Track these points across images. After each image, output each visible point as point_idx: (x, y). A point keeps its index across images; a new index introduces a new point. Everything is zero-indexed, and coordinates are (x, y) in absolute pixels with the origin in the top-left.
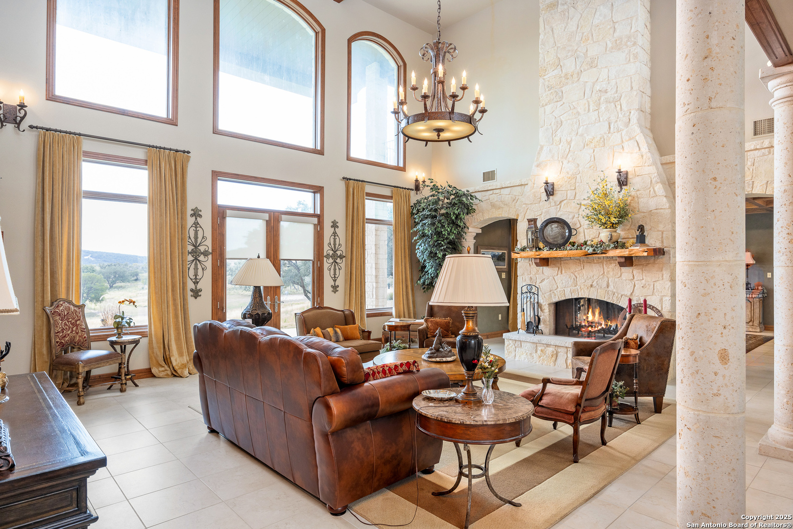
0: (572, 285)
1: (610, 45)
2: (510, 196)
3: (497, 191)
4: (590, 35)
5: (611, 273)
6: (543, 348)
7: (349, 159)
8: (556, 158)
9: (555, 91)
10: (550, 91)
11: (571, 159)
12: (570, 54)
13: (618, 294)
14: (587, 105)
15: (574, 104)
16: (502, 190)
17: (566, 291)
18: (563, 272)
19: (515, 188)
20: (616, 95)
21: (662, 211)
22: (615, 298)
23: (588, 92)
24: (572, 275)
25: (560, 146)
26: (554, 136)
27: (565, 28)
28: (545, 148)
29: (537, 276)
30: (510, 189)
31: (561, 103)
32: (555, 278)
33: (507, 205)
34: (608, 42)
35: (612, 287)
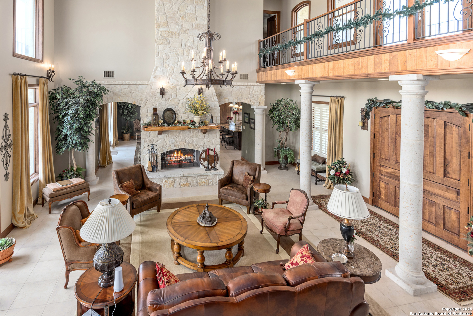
0: (175, 143)
1: (194, 26)
2: (128, 90)
3: (118, 86)
4: (185, 17)
5: (195, 136)
6: (167, 180)
7: (14, 55)
8: (166, 75)
9: (166, 39)
10: (163, 38)
11: (174, 77)
12: (174, 22)
13: (198, 145)
14: (183, 52)
15: (176, 48)
16: (122, 85)
17: (172, 146)
18: (170, 136)
19: (132, 85)
20: (197, 51)
21: (216, 108)
22: (197, 148)
23: (183, 45)
24: (174, 137)
25: (168, 69)
26: (164, 63)
27: (171, 7)
28: (159, 68)
29: (154, 138)
30: (128, 85)
31: (169, 46)
32: (165, 139)
33: (125, 95)
34: (194, 24)
35: (195, 142)
